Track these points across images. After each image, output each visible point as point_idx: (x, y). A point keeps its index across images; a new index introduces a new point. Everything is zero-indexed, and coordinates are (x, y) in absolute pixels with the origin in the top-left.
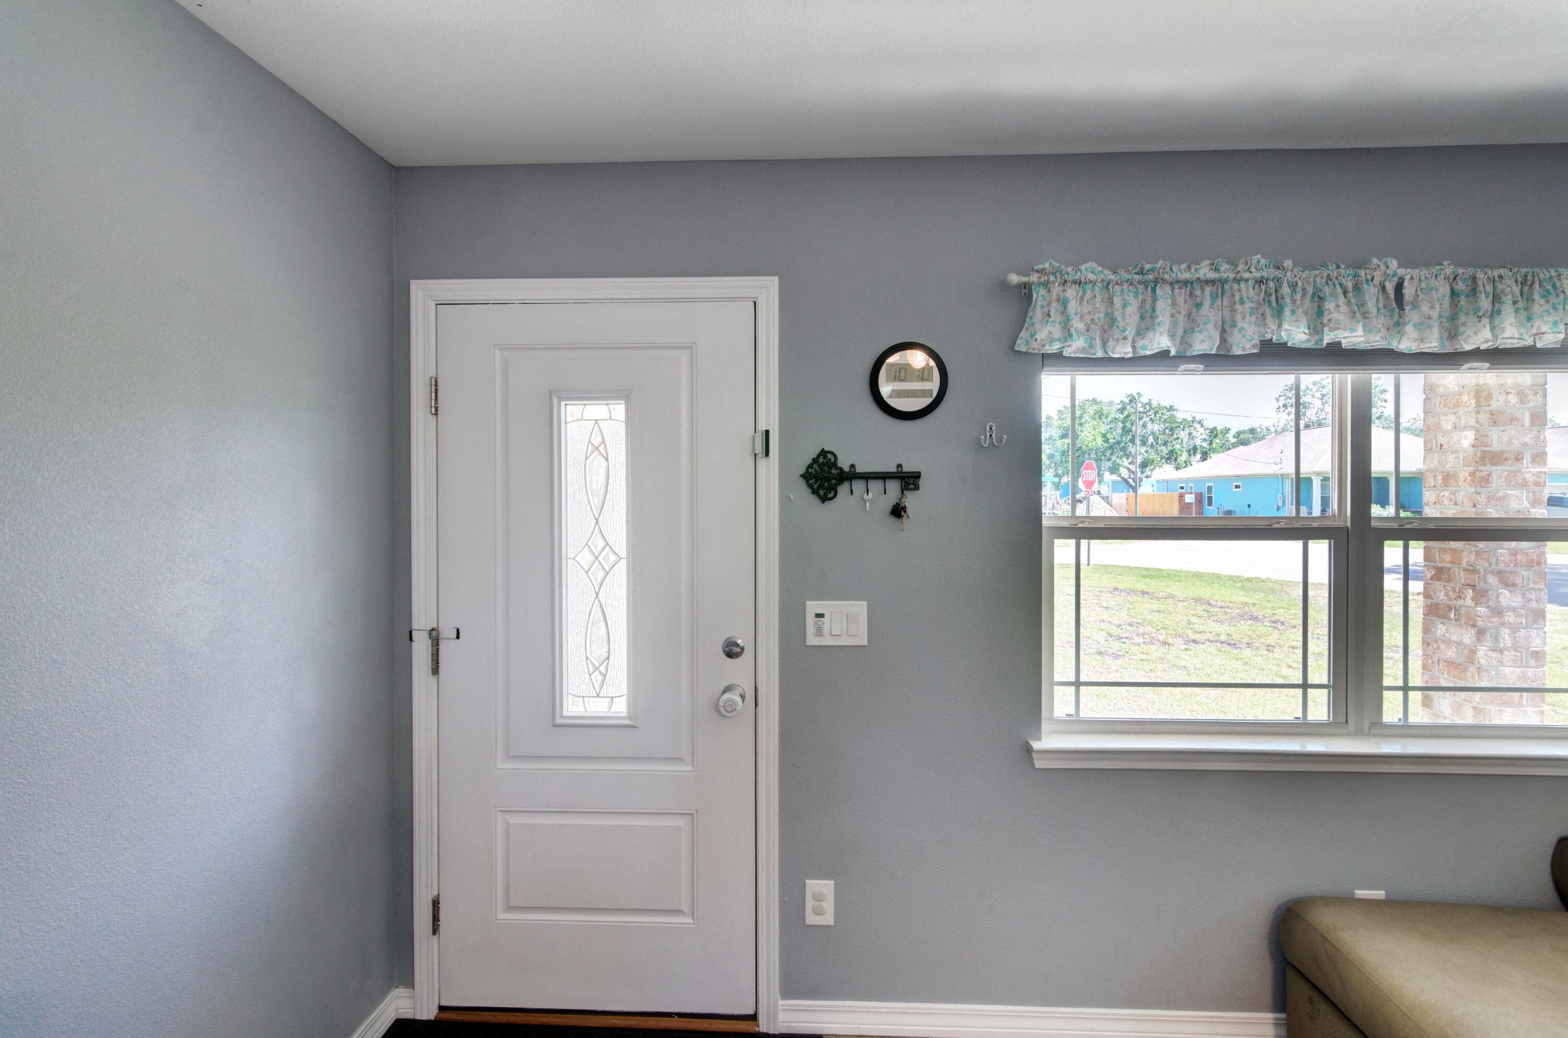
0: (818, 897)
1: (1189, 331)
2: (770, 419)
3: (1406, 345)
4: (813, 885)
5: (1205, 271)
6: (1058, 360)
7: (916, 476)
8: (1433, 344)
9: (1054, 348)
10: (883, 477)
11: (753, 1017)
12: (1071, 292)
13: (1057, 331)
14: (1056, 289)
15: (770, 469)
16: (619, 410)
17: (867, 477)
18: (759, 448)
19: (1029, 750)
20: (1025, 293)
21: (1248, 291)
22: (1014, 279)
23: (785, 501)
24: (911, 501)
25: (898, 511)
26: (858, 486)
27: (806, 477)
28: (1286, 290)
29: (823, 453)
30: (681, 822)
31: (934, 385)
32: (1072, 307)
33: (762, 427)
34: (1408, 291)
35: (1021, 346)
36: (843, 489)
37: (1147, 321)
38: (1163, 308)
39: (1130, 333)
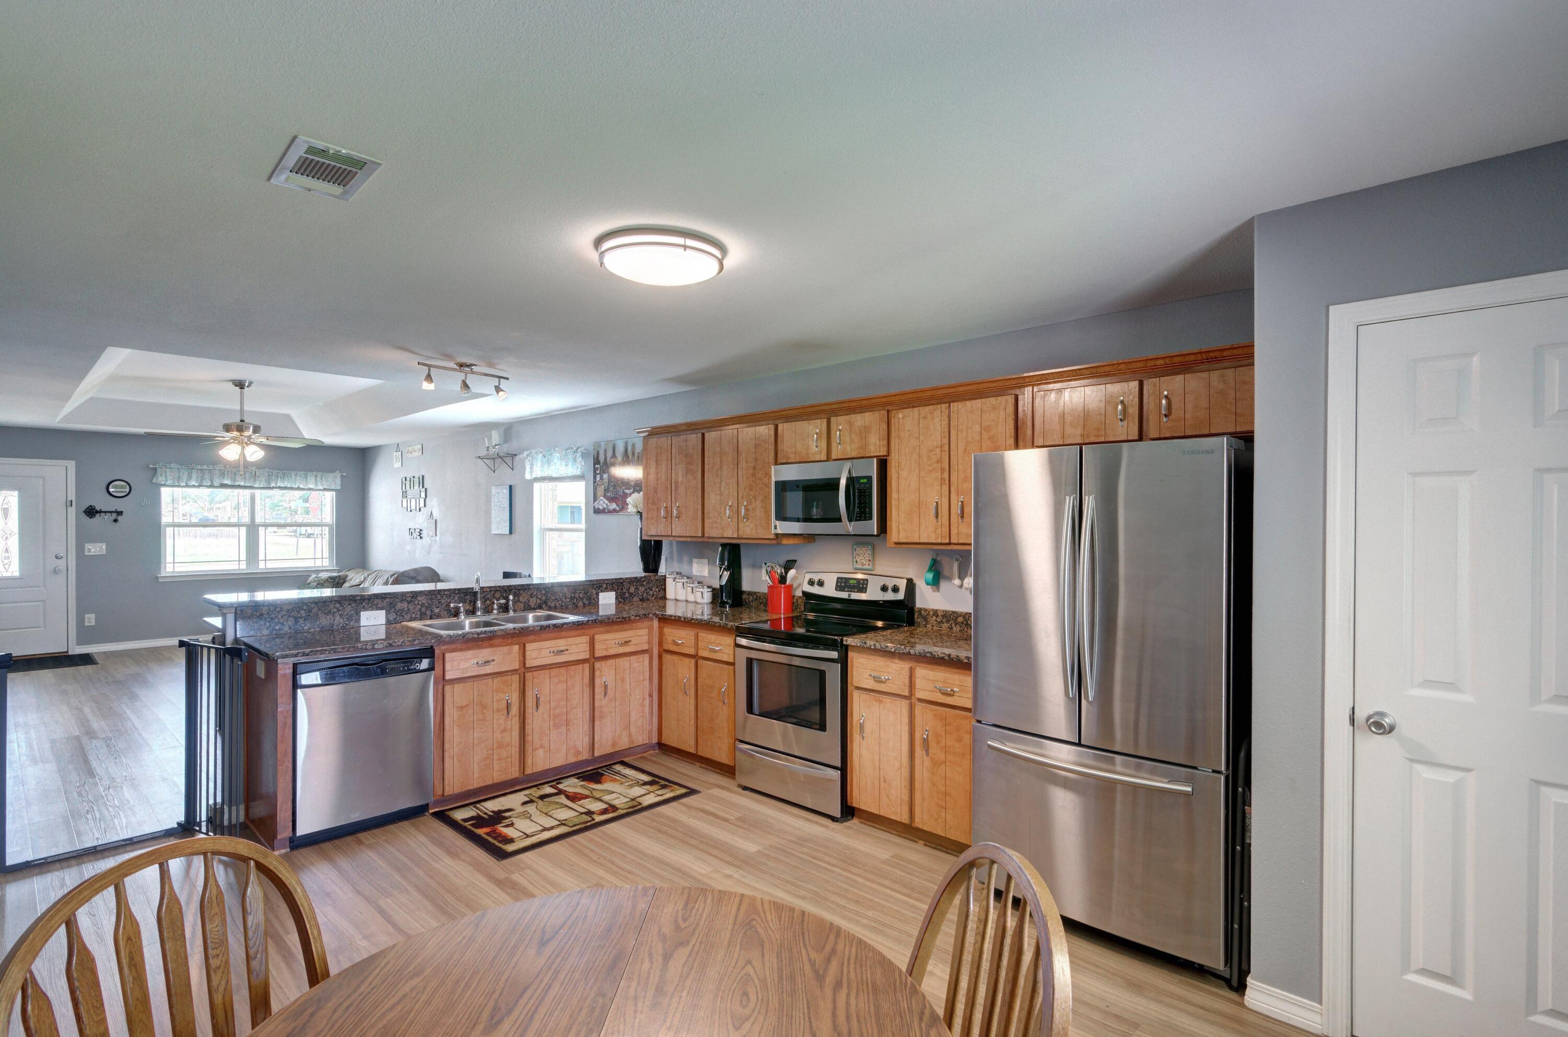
0: (89, 619)
1: (202, 481)
2: (72, 496)
3: (256, 486)
4: (87, 616)
5: (205, 467)
6: (165, 485)
7: (122, 512)
8: (265, 486)
9: (163, 483)
10: (111, 512)
11: (67, 652)
12: (168, 470)
13: (164, 479)
14: (164, 469)
15: (72, 511)
16: (16, 493)
17: (105, 512)
18: (68, 504)
19: (157, 578)
20: (155, 470)
21: (217, 472)
22: (151, 466)
23: (77, 518)
24: (119, 518)
25: (116, 521)
26: (102, 514)
27: (85, 512)
28: (226, 473)
29: (91, 506)
30: (40, 603)
31: (128, 490)
32: (168, 474)
33: (69, 499)
34: (257, 474)
35: (154, 481)
36: (97, 515)
37: (190, 478)
38: (194, 475)
39: (185, 481)
